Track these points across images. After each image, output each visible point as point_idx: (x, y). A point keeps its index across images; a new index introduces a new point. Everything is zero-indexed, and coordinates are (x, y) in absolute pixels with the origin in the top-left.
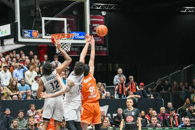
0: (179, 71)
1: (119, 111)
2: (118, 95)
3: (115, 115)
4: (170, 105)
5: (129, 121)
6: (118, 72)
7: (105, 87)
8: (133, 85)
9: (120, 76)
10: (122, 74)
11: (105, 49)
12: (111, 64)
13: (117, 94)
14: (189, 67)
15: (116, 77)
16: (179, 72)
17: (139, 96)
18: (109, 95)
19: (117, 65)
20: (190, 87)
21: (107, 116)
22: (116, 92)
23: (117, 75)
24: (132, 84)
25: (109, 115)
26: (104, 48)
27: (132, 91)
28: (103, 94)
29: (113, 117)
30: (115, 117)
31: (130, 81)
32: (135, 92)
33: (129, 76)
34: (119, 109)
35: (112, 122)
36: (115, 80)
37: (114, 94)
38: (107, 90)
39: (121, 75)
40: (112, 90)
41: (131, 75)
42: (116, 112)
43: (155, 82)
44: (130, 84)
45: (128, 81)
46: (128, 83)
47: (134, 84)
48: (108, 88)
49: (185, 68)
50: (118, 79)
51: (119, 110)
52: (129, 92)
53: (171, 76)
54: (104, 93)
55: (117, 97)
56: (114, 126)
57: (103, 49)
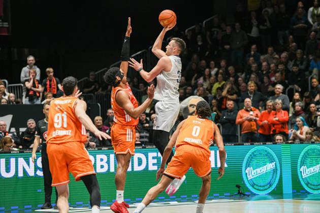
1: (30, 124)
2: (28, 98)
3: (22, 130)
4: (110, 113)
6: (28, 62)
7: (7, 86)
8: (52, 82)
9: (31, 68)
10: (35, 64)
11: (6, 25)
12: (15, 50)
13: (26, 97)
14: (140, 54)
15: (25, 69)
18: (13, 99)
19: (26, 51)
20: (141, 84)
21: (9, 132)
22: (24, 94)
23: (26, 66)
24: (50, 81)
25: (13, 130)
26: (5, 23)
27: (50, 91)
28: (3, 97)
29: (21, 133)
30: (23, 133)
31: (47, 76)
32: (55, 93)
33: (46, 69)
34: (30, 120)
35: (19, 140)
36: (23, 75)
37: (21, 97)
38: (10, 90)
39: (33, 67)
40: (18, 91)
41: (49, 67)
42: (25, 125)
43: (86, 78)
44: (48, 81)
45: (44, 75)
46: (44, 79)
47: (55, 80)
48: (11, 87)
49: (133, 56)
50: (27, 72)
51: (30, 122)
52: (46, 94)
54: (5, 95)
55: (26, 101)
56: (21, 147)
57: (3, 25)
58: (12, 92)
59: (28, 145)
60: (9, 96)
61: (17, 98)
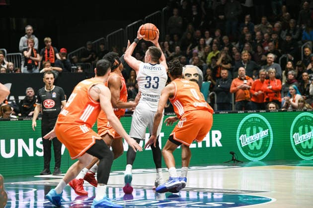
0: (121, 29)
1: (29, 92)
2: (26, 67)
3: (21, 98)
5: (47, 106)
6: (27, 32)
7: (6, 55)
8: (50, 52)
9: (29, 37)
10: (33, 34)
12: (14, 20)
13: (24, 66)
14: (136, 24)
15: (23, 39)
16: (120, 31)
17: (60, 69)
18: (11, 67)
19: (25, 20)
21: (8, 100)
22: (23, 63)
23: (24, 36)
24: (48, 50)
25: (12, 98)
27: (48, 60)
28: (2, 66)
29: (20, 101)
30: (22, 101)
31: (45, 46)
32: (53, 62)
34: (29, 88)
35: (18, 108)
36: (21, 44)
38: (9, 59)
39: (32, 36)
40: (17, 60)
41: (48, 36)
42: (24, 94)
43: (83, 47)
44: (46, 50)
45: (42, 44)
46: (42, 48)
47: (53, 50)
48: (10, 56)
49: (129, 26)
52: (44, 63)
53: (109, 37)
54: (4, 64)
55: (24, 70)
56: (20, 115)
58: (11, 61)
59: (27, 112)
60: (8, 65)
61: (16, 67)
